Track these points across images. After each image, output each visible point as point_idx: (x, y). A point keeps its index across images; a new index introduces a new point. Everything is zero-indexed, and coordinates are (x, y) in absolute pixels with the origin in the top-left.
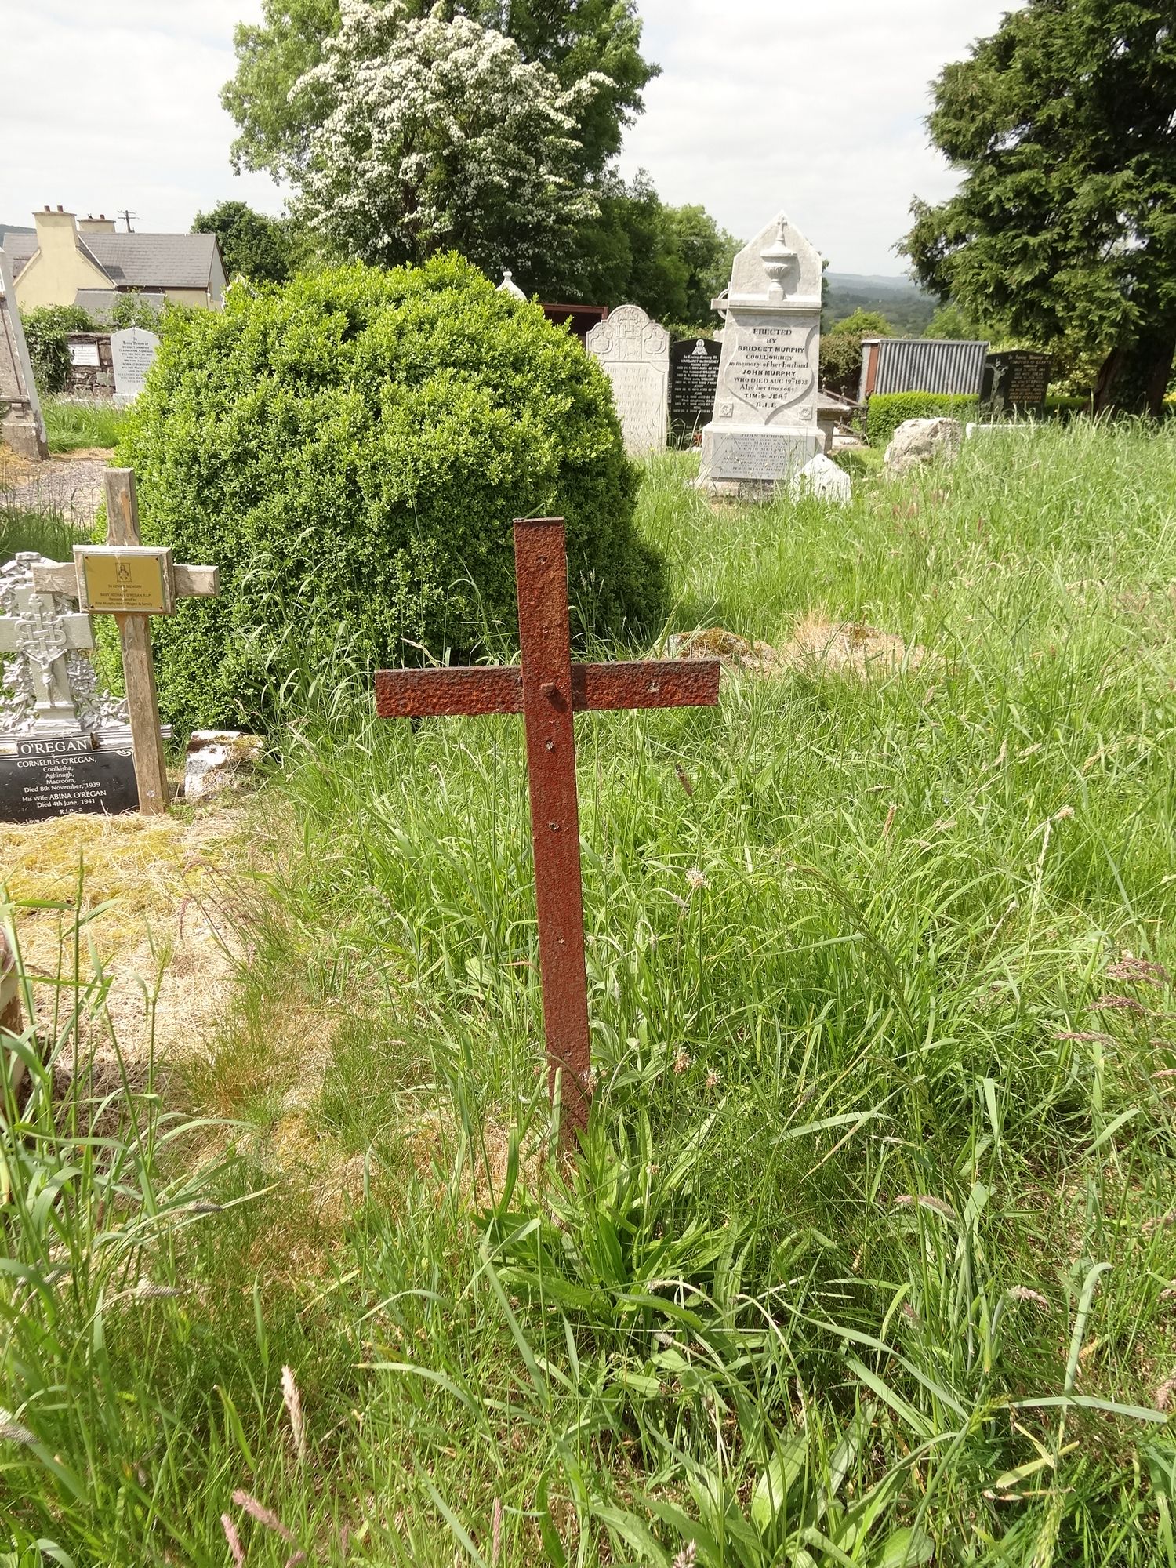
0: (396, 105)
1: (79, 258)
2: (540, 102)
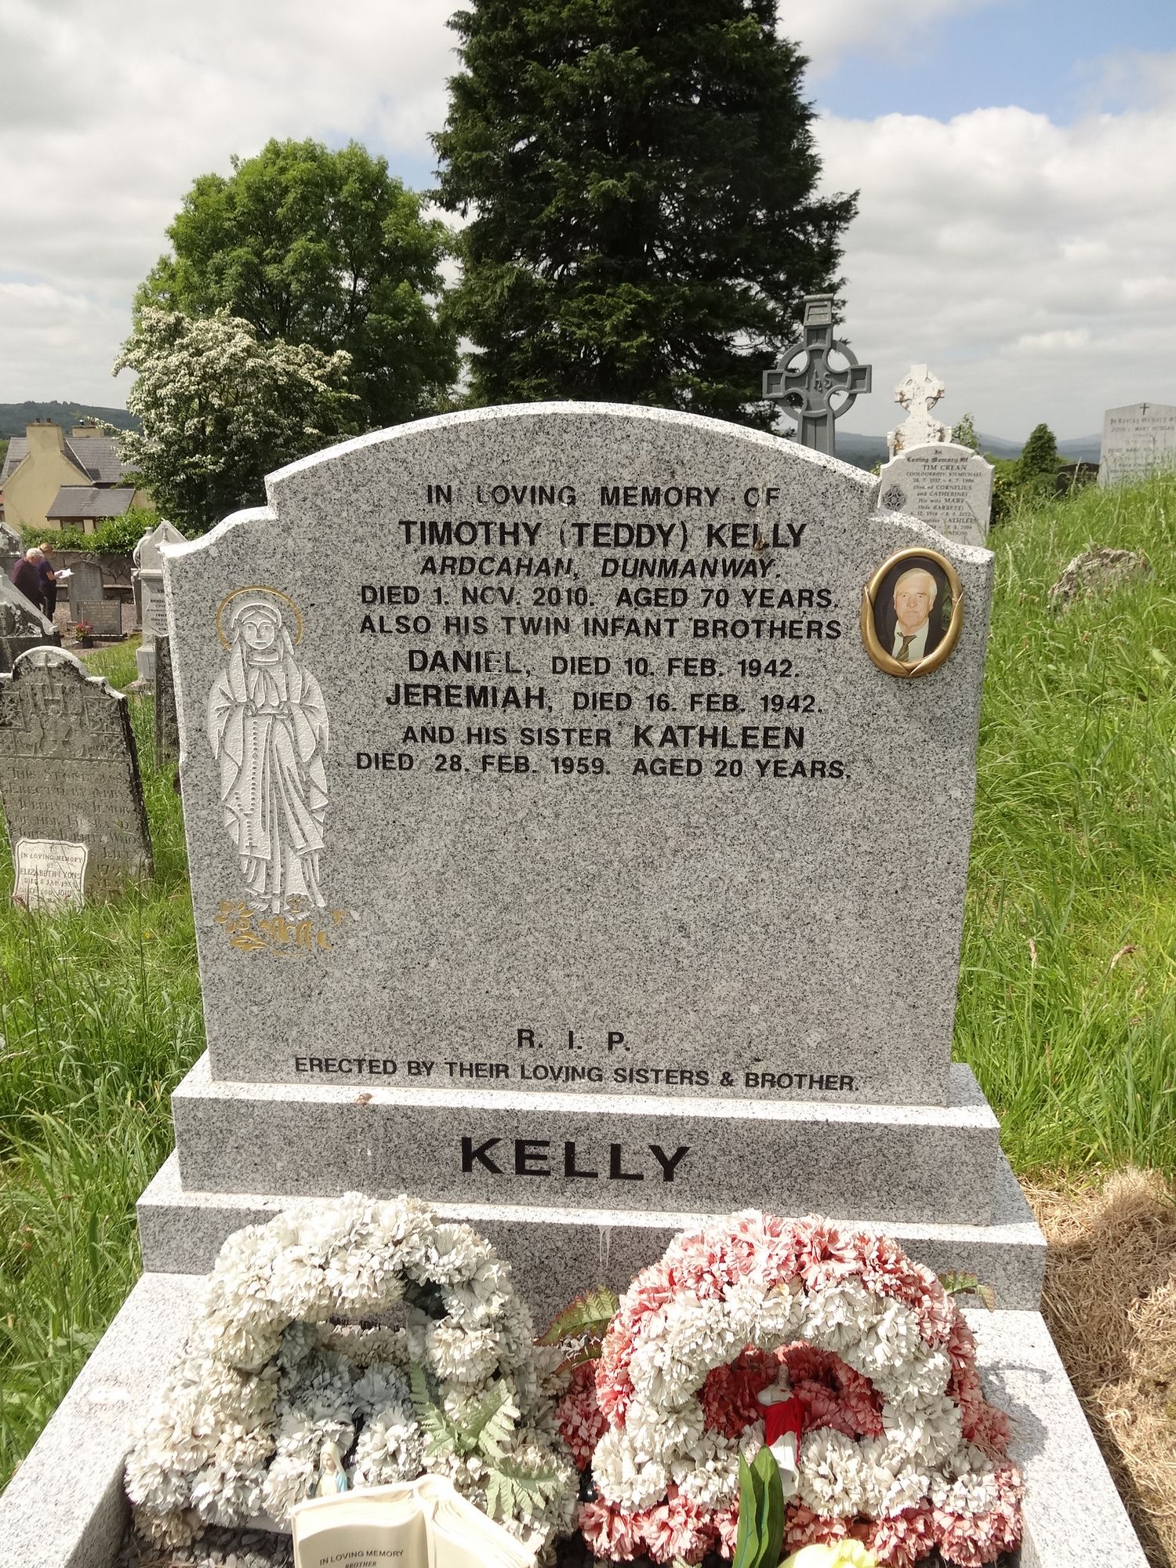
1: (62, 462)
2: (303, 373)
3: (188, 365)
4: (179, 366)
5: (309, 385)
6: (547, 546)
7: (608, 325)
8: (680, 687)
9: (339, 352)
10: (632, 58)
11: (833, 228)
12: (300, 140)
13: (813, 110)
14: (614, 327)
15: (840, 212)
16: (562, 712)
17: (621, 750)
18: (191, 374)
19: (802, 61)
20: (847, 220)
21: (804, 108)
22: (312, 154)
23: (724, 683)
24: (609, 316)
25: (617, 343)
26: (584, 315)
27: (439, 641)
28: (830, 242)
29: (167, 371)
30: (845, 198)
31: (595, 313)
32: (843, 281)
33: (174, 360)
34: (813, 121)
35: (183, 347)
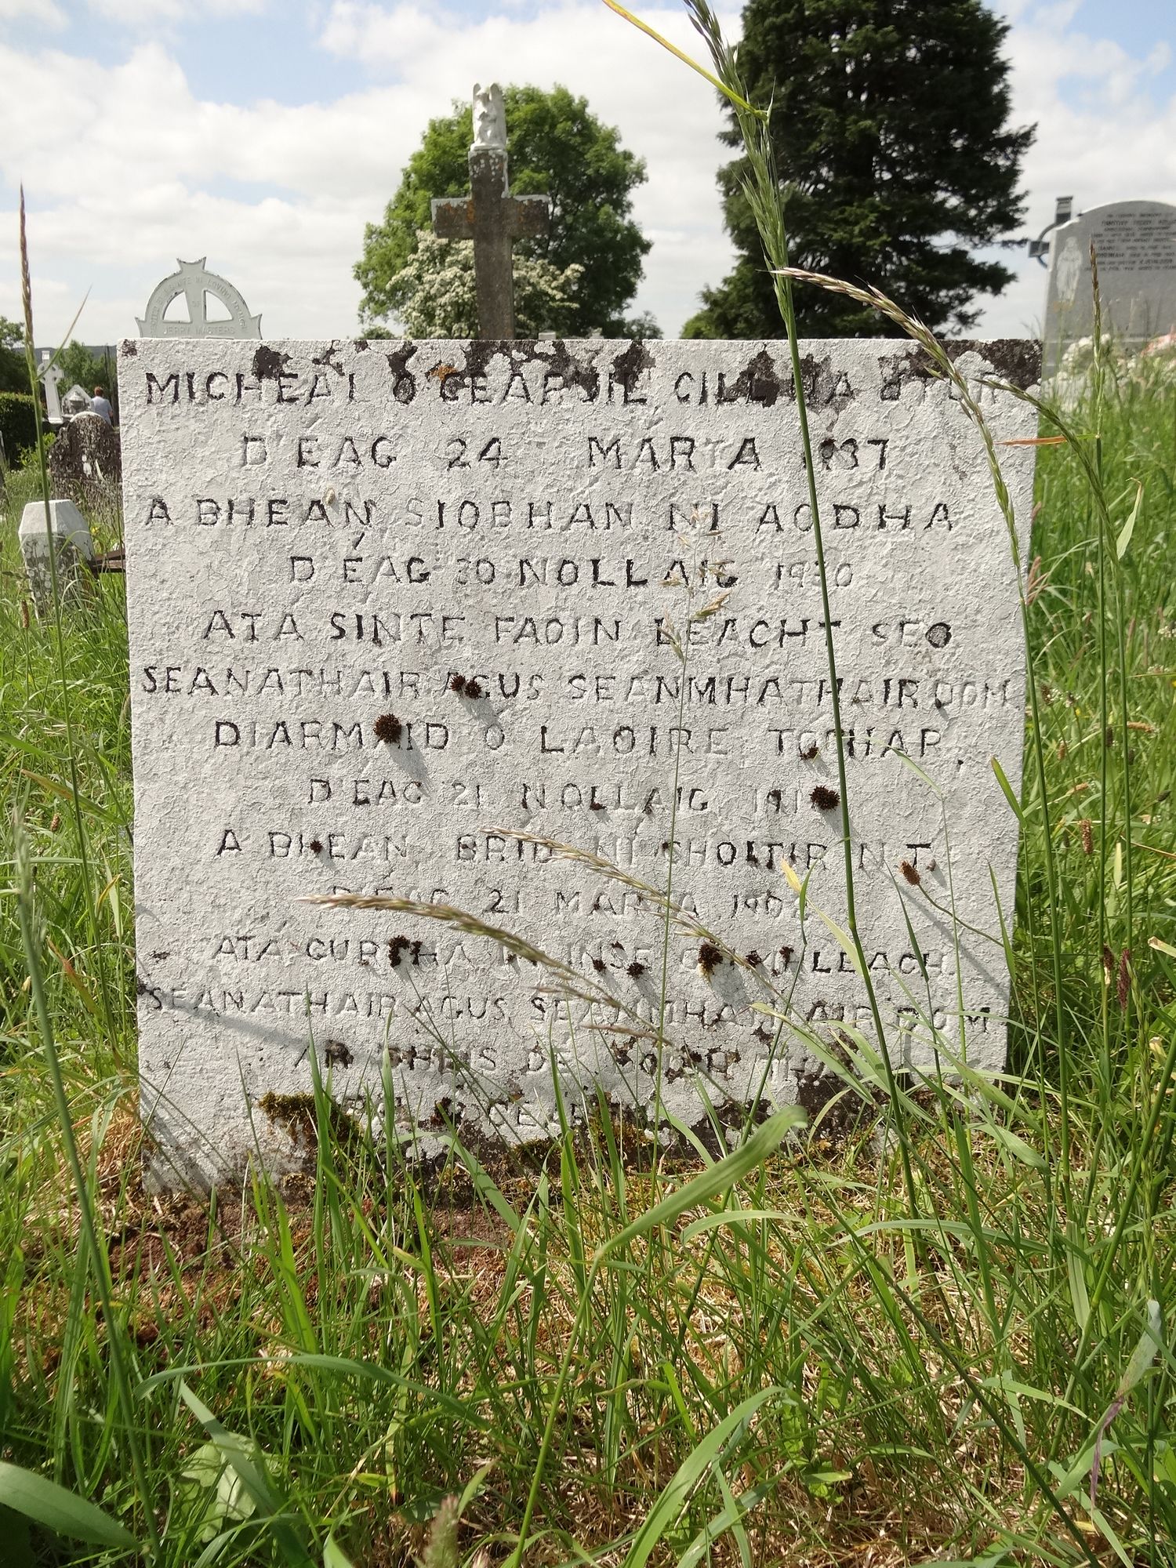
0: (447, 296)
2: (543, 285)
3: (461, 277)
4: (453, 279)
5: (547, 294)
6: (1128, 226)
7: (857, 230)
8: (1150, 252)
9: (573, 266)
10: (887, 33)
11: (1016, 153)
12: (521, 86)
13: (1010, 64)
14: (861, 231)
15: (1022, 140)
16: (1127, 257)
17: (1137, 265)
18: (464, 285)
19: (1006, 29)
20: (1026, 146)
21: (1004, 63)
22: (532, 96)
23: (1158, 251)
24: (856, 223)
25: (864, 243)
26: (837, 222)
27: (1106, 244)
28: (1014, 163)
29: (443, 283)
30: (1026, 129)
31: (846, 222)
32: (1027, 193)
33: (449, 274)
34: (1009, 72)
35: (452, 264)
